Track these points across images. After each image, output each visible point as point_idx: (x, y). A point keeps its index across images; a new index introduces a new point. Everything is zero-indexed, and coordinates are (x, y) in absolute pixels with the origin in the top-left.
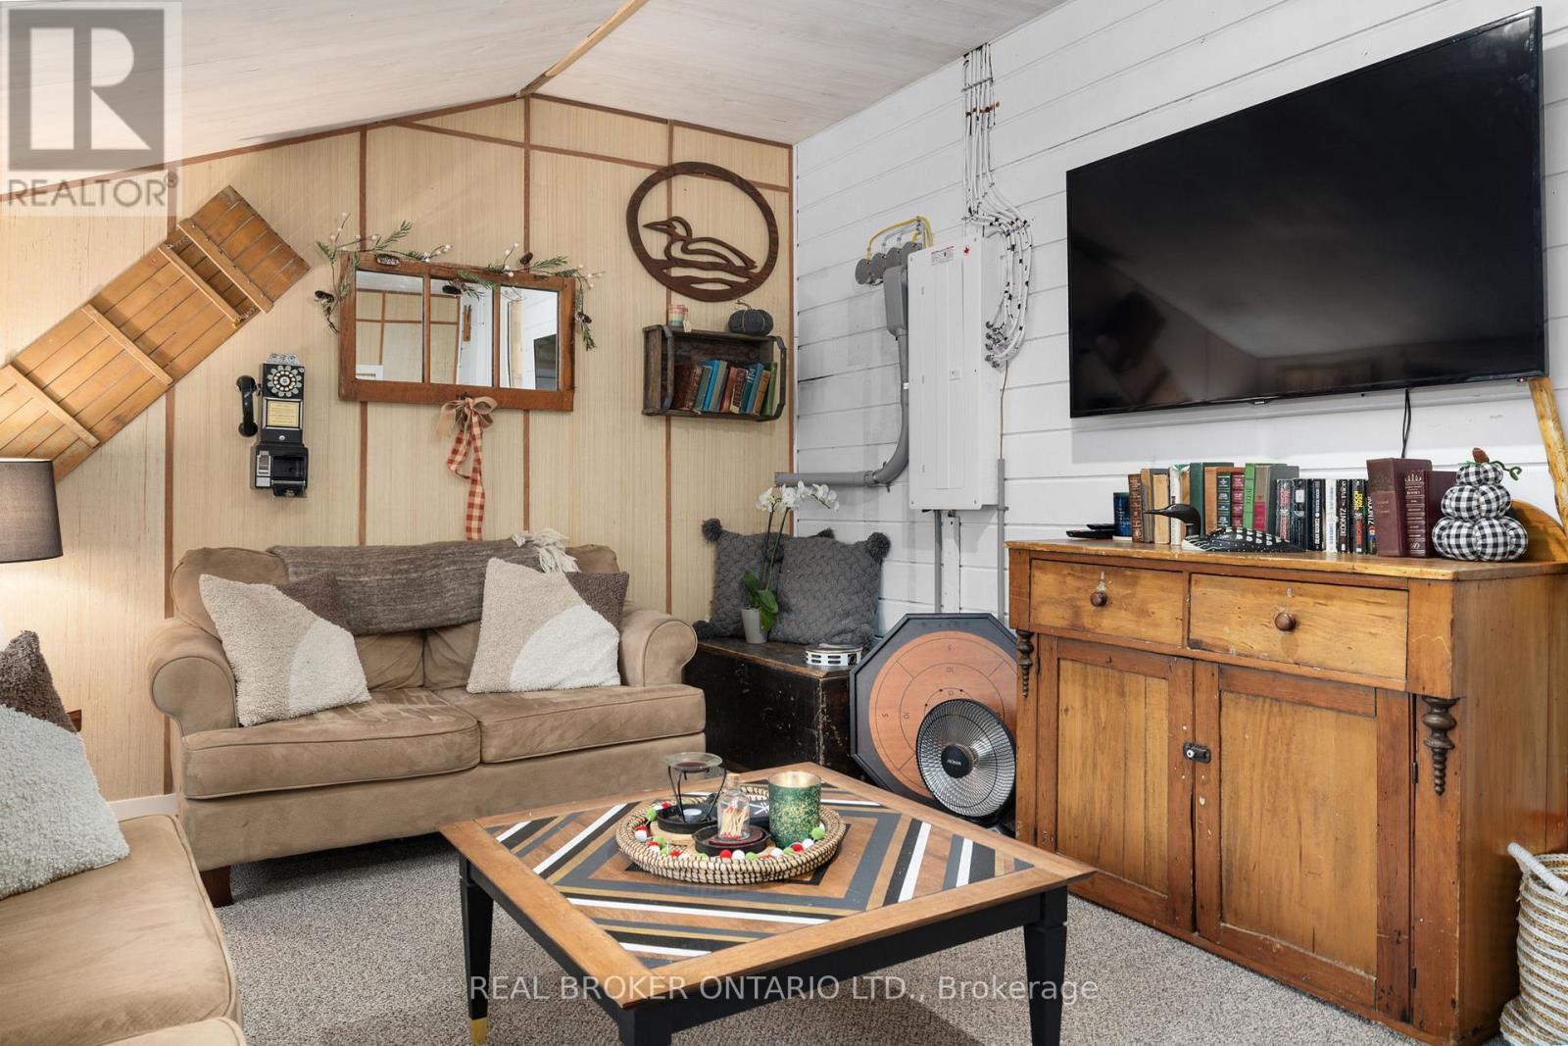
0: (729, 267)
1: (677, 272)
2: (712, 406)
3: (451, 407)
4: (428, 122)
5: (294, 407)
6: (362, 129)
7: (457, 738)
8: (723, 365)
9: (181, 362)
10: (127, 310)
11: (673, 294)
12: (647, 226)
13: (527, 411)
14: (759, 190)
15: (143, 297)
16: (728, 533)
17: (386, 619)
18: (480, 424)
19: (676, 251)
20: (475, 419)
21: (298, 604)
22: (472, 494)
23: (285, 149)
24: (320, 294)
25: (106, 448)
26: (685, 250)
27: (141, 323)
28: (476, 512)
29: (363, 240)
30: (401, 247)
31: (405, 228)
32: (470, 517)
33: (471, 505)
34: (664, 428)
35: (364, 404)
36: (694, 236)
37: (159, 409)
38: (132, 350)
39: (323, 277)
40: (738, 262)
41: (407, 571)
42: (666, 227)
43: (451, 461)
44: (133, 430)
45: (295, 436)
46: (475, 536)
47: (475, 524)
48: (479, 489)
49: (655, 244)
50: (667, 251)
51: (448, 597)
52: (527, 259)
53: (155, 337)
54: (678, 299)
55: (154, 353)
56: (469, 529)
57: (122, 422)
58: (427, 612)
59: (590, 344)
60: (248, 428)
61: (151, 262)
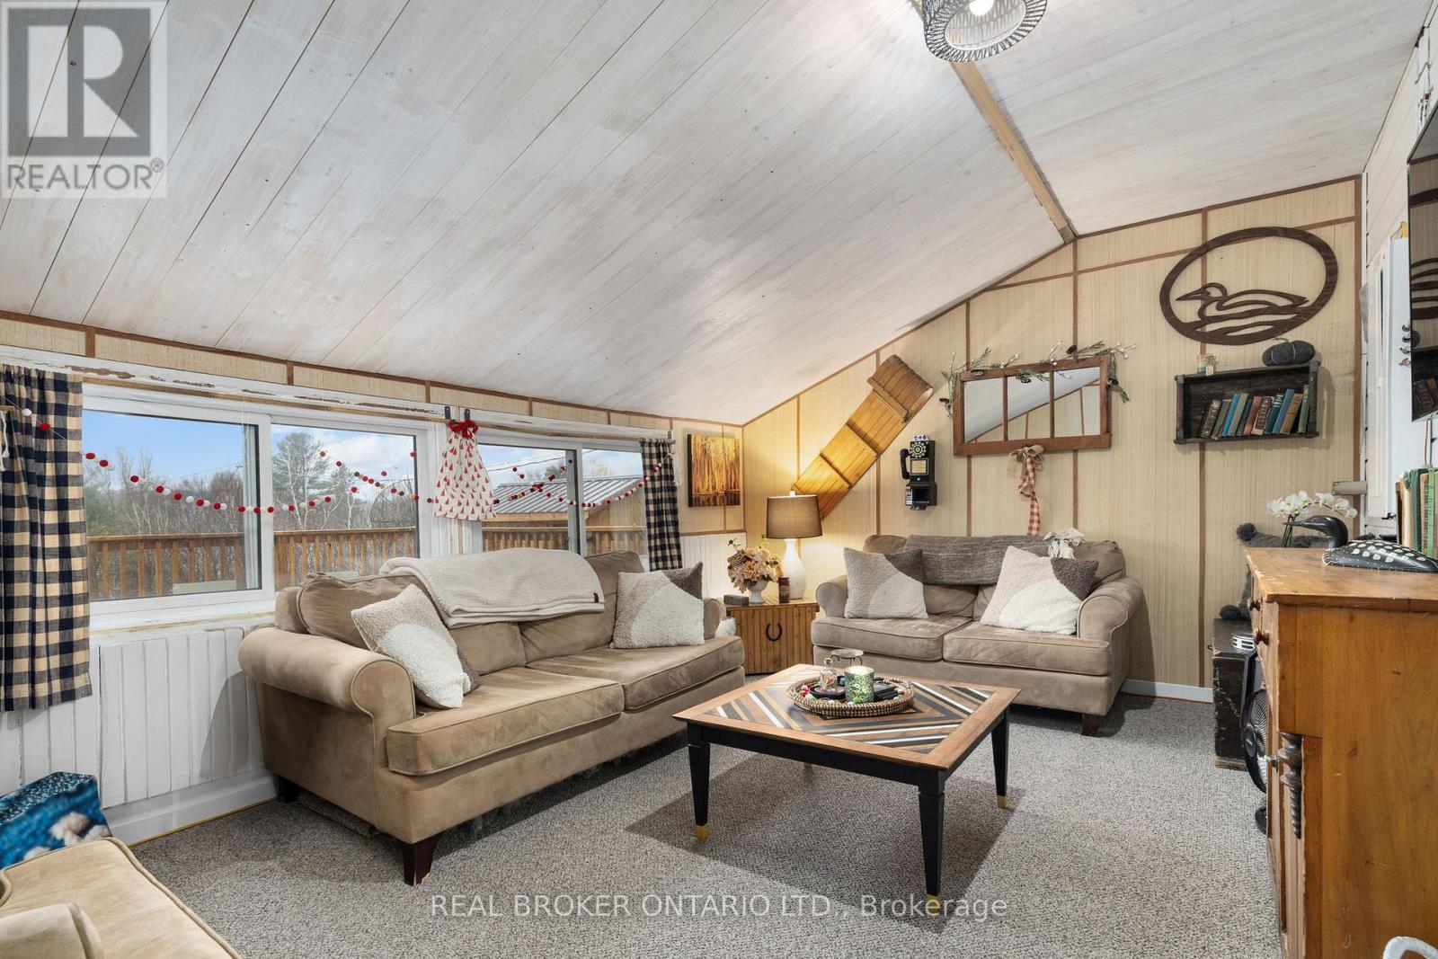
0: (1273, 309)
1: (1210, 328)
2: (1231, 432)
3: (1015, 454)
4: (1008, 282)
5: (924, 462)
6: (967, 301)
7: (926, 642)
8: (1244, 396)
9: (882, 445)
10: (861, 424)
11: (1208, 346)
12: (1179, 299)
13: (1076, 451)
14: (1312, 232)
15: (866, 417)
16: (1262, 535)
17: (948, 577)
18: (1032, 462)
19: (1212, 311)
20: (1028, 460)
21: (890, 564)
22: (1032, 506)
23: (928, 326)
24: (942, 400)
25: (854, 489)
26: (1219, 308)
27: (865, 429)
28: (1036, 518)
29: (968, 364)
30: (987, 364)
31: (987, 352)
32: (1032, 521)
33: (1032, 514)
34: (1198, 453)
35: (969, 457)
36: (1229, 294)
37: (874, 468)
38: (861, 442)
39: (946, 391)
40: (1282, 302)
41: (967, 552)
42: (1202, 294)
43: (1020, 487)
44: (864, 479)
45: (925, 478)
46: (1034, 532)
47: (1035, 525)
48: (1036, 504)
49: (1188, 312)
50: (1201, 312)
51: (986, 568)
52: (1072, 350)
53: (871, 435)
54: (1213, 349)
55: (870, 443)
56: (1031, 528)
57: (860, 477)
58: (971, 575)
59: (1125, 398)
60: (906, 475)
61: (869, 400)
